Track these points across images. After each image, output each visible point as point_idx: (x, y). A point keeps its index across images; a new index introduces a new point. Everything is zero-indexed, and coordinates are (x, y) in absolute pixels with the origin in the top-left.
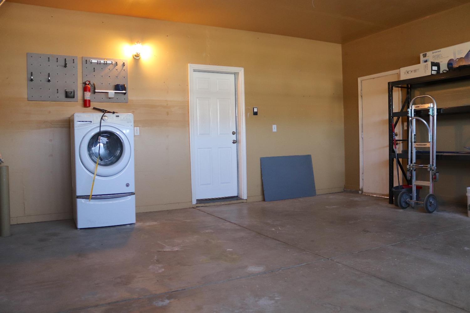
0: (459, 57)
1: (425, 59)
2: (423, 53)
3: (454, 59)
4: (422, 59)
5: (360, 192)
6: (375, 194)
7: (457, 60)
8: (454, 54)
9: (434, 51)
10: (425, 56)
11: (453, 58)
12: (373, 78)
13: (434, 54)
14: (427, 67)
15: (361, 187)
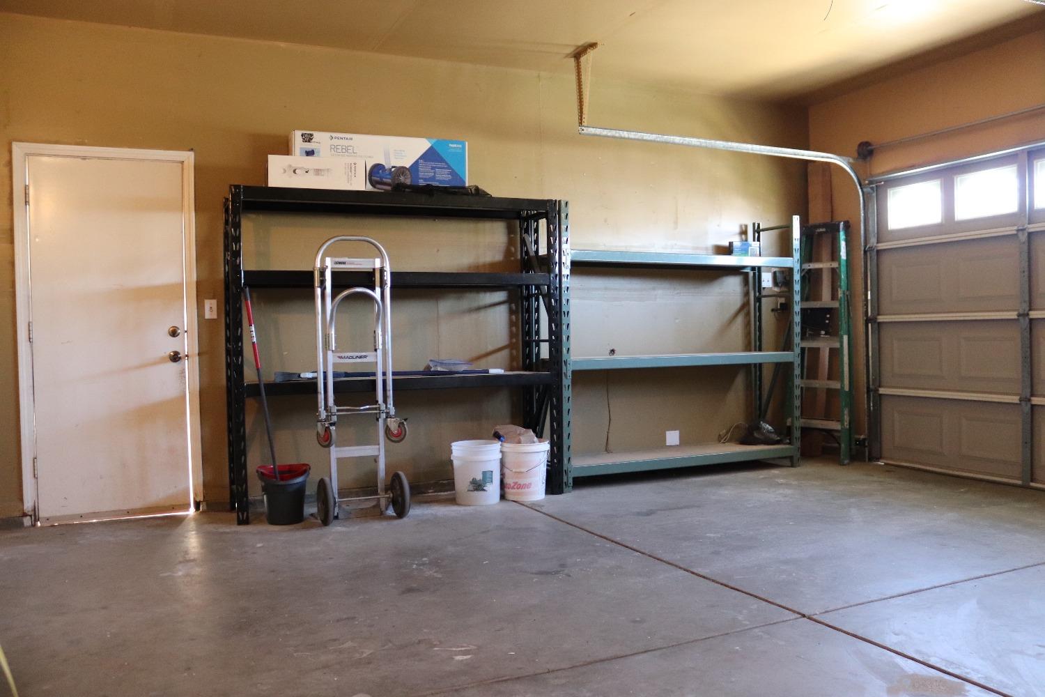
0: (398, 165)
1: (309, 146)
2: (305, 132)
3: (387, 167)
4: (298, 143)
5: (27, 521)
6: (95, 515)
7: (393, 169)
8: (387, 155)
9: (334, 135)
10: (308, 138)
11: (384, 164)
12: (84, 158)
13: (335, 142)
14: (353, 172)
15: (28, 505)
